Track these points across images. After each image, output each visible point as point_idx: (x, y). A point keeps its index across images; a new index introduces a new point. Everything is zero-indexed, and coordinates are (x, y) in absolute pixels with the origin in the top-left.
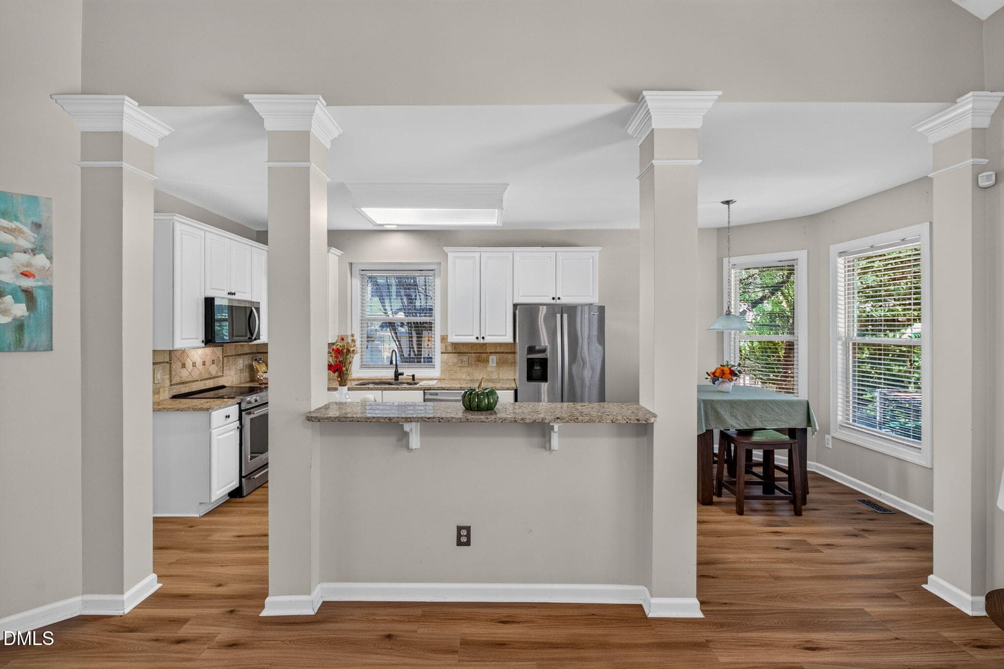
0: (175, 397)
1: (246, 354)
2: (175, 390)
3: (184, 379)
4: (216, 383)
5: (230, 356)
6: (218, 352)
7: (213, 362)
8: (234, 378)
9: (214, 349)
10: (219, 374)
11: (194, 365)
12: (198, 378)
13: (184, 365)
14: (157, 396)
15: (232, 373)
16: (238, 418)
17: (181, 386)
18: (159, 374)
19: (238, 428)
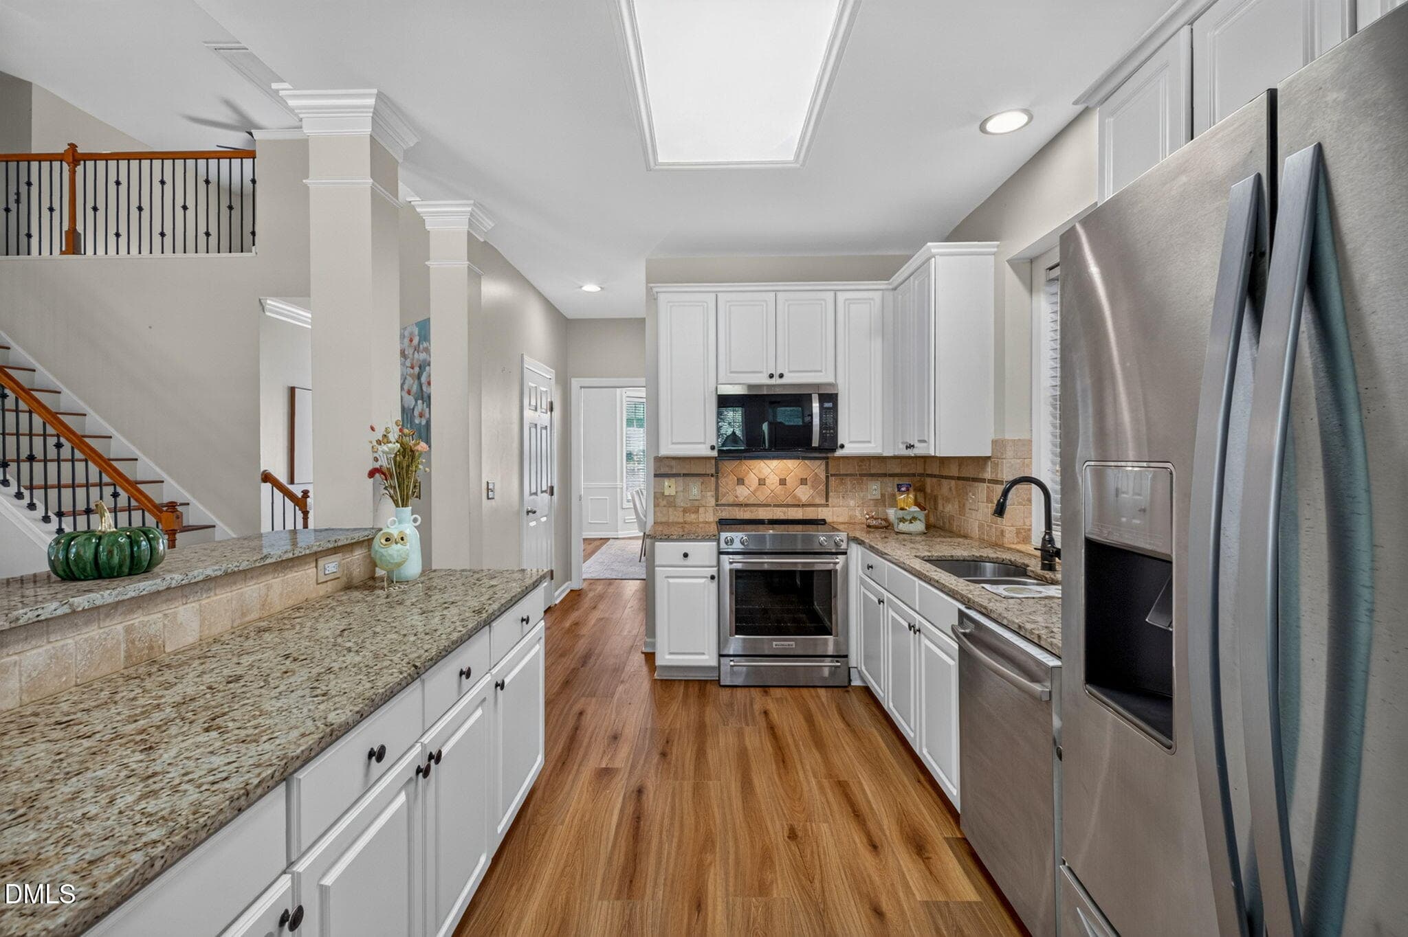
0: (724, 522)
1: (891, 475)
2: (724, 514)
3: (741, 499)
4: (810, 514)
5: (847, 475)
6: (816, 468)
7: (803, 482)
8: (858, 513)
9: (806, 461)
10: (818, 501)
11: (762, 482)
12: (769, 501)
13: (741, 481)
14: (693, 516)
15: (852, 503)
16: (715, 563)
17: (737, 509)
18: (695, 490)
19: (713, 577)
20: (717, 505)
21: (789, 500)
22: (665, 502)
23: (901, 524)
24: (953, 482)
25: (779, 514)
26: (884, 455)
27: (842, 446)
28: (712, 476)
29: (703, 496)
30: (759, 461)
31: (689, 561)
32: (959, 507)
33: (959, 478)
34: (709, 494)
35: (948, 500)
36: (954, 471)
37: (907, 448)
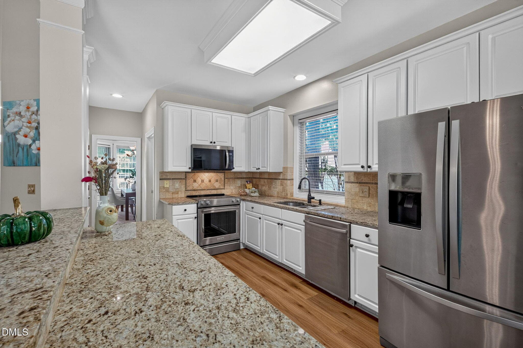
0: (189, 197)
1: (243, 178)
2: (188, 194)
3: (195, 188)
4: (219, 192)
5: (230, 178)
6: (221, 176)
7: (217, 181)
8: (234, 191)
9: (218, 174)
10: (222, 187)
11: (203, 181)
12: (205, 188)
13: (195, 181)
14: (176, 195)
15: (232, 188)
16: (196, 212)
17: (193, 192)
18: (177, 184)
19: (195, 218)
20: (186, 190)
21: (212, 188)
22: (164, 190)
23: (252, 194)
24: (266, 180)
25: (208, 192)
26: (246, 171)
27: (234, 168)
28: (184, 179)
29: (181, 187)
30: (202, 173)
31: (186, 212)
32: (269, 187)
33: (268, 179)
34: (183, 186)
35: (263, 185)
36: (266, 176)
37: (257, 169)
